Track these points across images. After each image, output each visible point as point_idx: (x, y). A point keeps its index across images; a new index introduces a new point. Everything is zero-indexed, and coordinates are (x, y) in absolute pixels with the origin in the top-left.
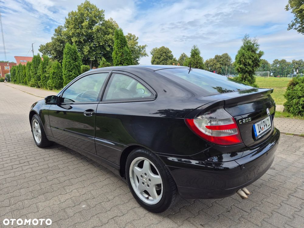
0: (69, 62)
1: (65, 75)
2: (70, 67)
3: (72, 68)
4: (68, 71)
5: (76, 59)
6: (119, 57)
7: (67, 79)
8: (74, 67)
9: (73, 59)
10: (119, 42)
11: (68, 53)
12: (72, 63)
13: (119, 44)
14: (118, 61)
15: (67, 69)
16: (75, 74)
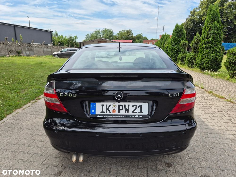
0: (175, 38)
1: (169, 48)
2: (175, 43)
3: (176, 44)
4: (172, 45)
5: (180, 35)
6: (207, 31)
7: (170, 52)
8: (177, 43)
9: (178, 36)
10: (210, 18)
11: (175, 31)
12: (177, 39)
13: (210, 19)
14: (205, 36)
15: (172, 44)
16: (177, 48)
